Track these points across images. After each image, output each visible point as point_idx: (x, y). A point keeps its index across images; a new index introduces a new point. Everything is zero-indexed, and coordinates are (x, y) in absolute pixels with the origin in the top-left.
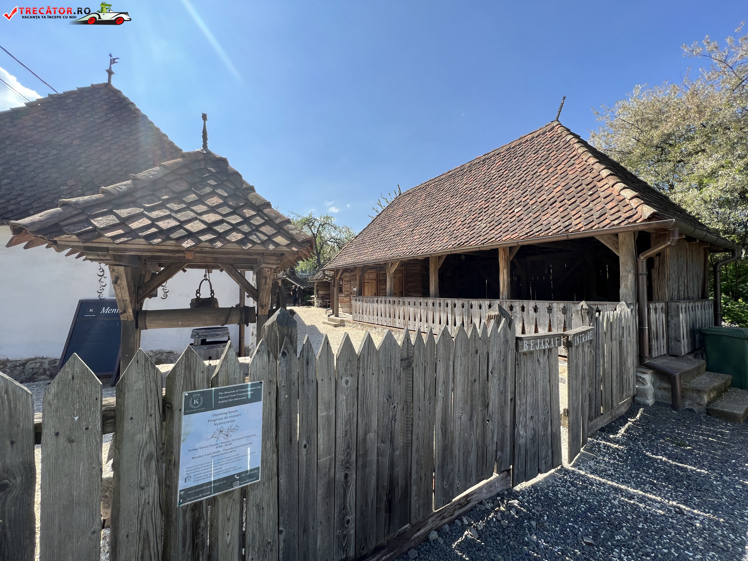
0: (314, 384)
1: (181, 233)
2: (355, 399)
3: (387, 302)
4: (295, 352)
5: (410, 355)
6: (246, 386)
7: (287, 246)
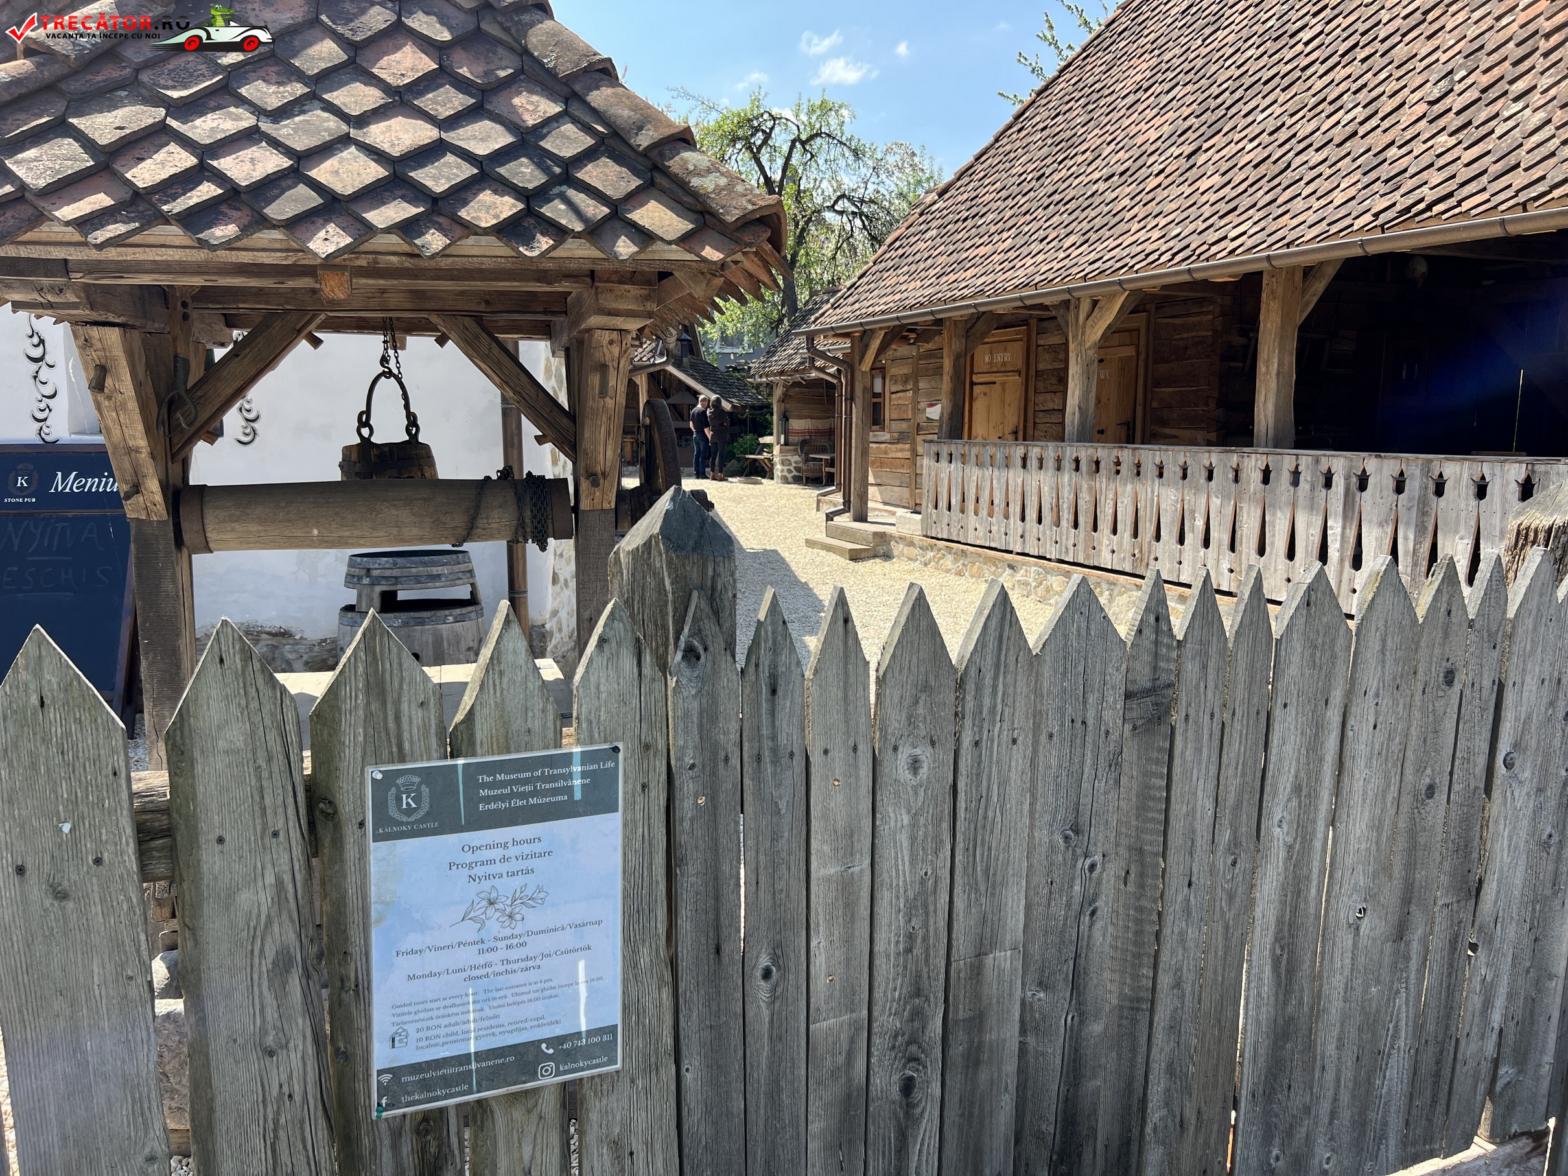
0: (798, 763)
1: (299, 199)
2: (945, 825)
3: (1068, 464)
4: (730, 647)
5: (1164, 678)
6: (567, 759)
7: (684, 240)
